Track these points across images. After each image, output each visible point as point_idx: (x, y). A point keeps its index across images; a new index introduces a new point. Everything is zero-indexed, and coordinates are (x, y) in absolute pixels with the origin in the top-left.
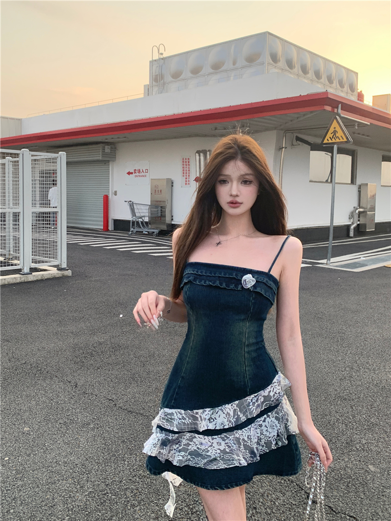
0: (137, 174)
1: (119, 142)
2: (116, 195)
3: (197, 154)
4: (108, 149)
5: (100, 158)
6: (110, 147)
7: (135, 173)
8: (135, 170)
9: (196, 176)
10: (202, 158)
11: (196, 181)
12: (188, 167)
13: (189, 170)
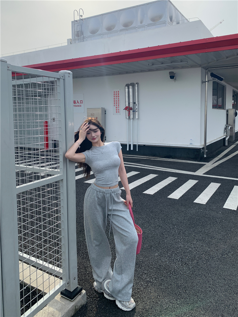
2: (54, 121)
3: (126, 87)
9: (126, 105)
10: (131, 90)
11: (126, 110)
12: (117, 98)
13: (119, 101)
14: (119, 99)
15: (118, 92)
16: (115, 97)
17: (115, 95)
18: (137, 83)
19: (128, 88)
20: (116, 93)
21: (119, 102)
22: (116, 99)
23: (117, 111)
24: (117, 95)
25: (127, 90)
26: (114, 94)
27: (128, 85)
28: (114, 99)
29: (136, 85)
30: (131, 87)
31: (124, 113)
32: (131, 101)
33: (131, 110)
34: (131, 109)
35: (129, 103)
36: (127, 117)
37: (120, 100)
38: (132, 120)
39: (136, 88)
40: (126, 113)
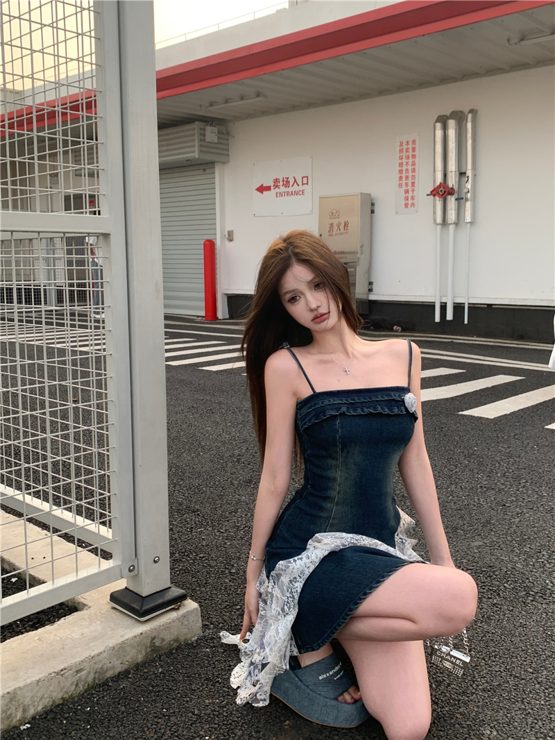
0: (282, 189)
1: (237, 118)
2: (231, 240)
3: (439, 125)
4: (211, 134)
5: (196, 156)
6: (216, 129)
7: (276, 186)
8: (276, 180)
9: (434, 182)
10: (452, 133)
11: (434, 196)
12: (410, 163)
13: (414, 170)
14: (413, 164)
15: (414, 142)
16: (404, 161)
17: (404, 154)
18: (471, 111)
19: (445, 128)
20: (405, 147)
21: (416, 174)
22: (407, 164)
23: (409, 202)
24: (410, 153)
25: (439, 133)
26: (401, 151)
27: (443, 120)
28: (401, 165)
29: (470, 116)
30: (452, 124)
31: (429, 207)
32: (452, 166)
33: (449, 197)
34: (451, 192)
35: (445, 176)
36: (439, 220)
37: (417, 167)
38: (452, 228)
39: (469, 125)
40: (435, 207)
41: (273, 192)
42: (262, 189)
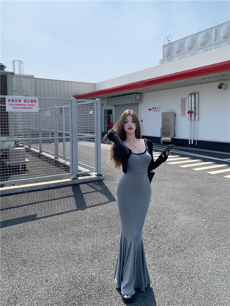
1: (144, 92)
2: (142, 122)
4: (138, 96)
5: (134, 102)
6: (139, 95)
8: (153, 108)
9: (189, 109)
10: (193, 98)
11: (189, 113)
14: (185, 105)
20: (183, 100)
23: (184, 114)
25: (190, 98)
27: (191, 95)
28: (182, 105)
29: (197, 94)
32: (193, 106)
34: (192, 112)
36: (190, 119)
38: (193, 121)
39: (197, 96)
40: (189, 116)
41: (152, 110)
42: (150, 110)
